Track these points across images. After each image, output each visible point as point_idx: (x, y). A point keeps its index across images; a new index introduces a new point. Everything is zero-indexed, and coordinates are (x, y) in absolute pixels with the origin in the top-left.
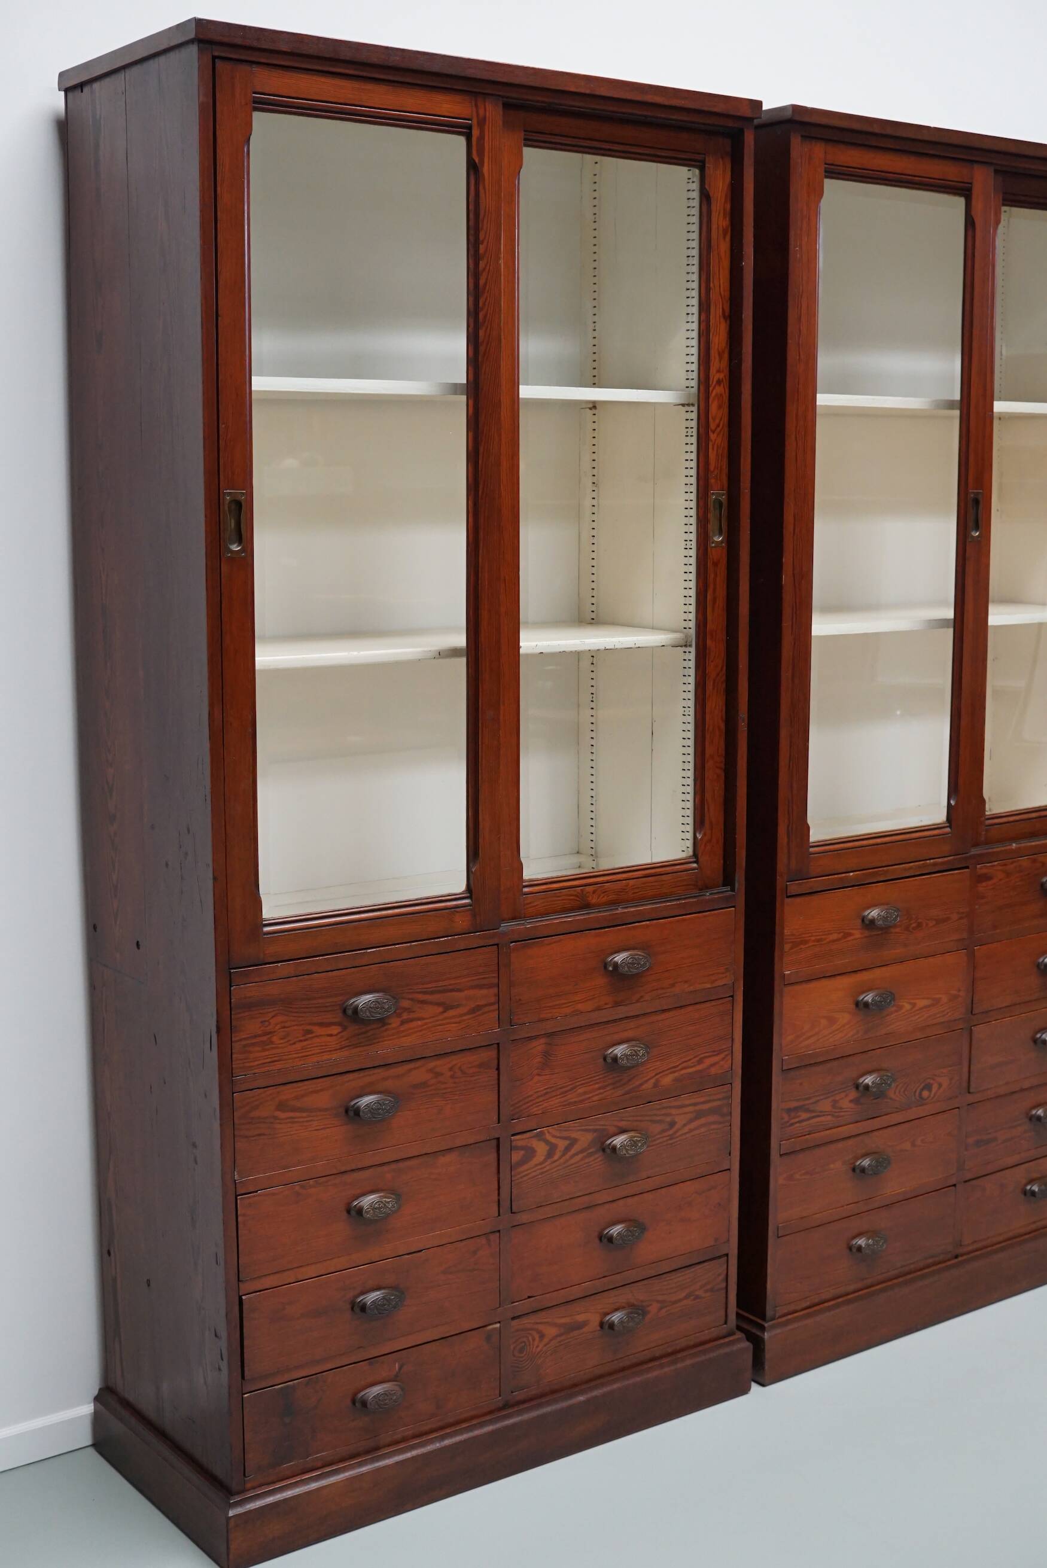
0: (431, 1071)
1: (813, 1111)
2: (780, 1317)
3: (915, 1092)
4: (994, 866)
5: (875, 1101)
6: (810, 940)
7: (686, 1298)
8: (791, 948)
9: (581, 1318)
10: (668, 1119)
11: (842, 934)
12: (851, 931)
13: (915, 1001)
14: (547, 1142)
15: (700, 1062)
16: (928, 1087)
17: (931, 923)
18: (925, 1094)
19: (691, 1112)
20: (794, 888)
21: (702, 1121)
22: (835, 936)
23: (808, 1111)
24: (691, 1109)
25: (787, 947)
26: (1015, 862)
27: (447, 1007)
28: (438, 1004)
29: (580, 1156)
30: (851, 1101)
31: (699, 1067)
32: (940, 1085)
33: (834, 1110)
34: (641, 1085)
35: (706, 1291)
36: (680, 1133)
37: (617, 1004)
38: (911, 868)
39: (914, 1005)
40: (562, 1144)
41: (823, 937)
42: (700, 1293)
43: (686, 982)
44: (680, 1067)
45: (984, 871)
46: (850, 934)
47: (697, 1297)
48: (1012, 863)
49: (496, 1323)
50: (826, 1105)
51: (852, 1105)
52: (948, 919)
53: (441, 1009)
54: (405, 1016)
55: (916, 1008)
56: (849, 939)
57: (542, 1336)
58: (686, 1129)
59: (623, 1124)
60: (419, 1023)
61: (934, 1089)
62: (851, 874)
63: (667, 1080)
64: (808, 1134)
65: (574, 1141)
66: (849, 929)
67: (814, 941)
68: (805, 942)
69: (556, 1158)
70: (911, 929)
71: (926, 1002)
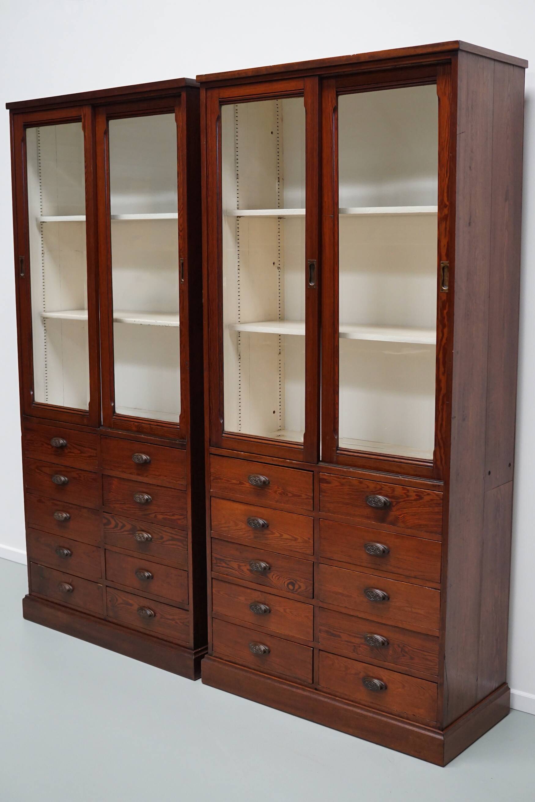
0: (77, 474)
1: (228, 565)
2: (214, 657)
3: (284, 582)
4: (331, 476)
5: (261, 576)
6: (223, 479)
7: (173, 620)
8: (214, 479)
9: (131, 602)
10: (160, 534)
11: (239, 482)
12: (245, 483)
13: (283, 534)
14: (115, 521)
15: (173, 515)
16: (293, 585)
17: (290, 495)
18: (291, 587)
19: (170, 536)
20: (213, 450)
21: (174, 543)
22: (234, 481)
23: (226, 563)
24: (169, 534)
25: (212, 478)
26: (346, 478)
27: (82, 452)
28: (79, 450)
29: (127, 533)
30: (248, 569)
31: (173, 518)
32: (300, 587)
33: (239, 569)
34: (150, 514)
35: (181, 622)
36: (165, 543)
37: (138, 475)
38: (277, 460)
39: (281, 535)
40: (120, 525)
41: (230, 480)
42: (178, 621)
43: (165, 476)
44: (165, 513)
45: (324, 477)
46: (243, 484)
47: (176, 623)
48: (344, 479)
49: (102, 584)
50: (235, 565)
51: (248, 571)
52: (299, 496)
53: (79, 452)
54: (69, 450)
55: (282, 538)
56: (242, 486)
57: (117, 600)
58: (168, 543)
59: (143, 528)
60: (73, 454)
61: (297, 587)
62: (243, 453)
63: (160, 517)
64: (226, 575)
65: (124, 526)
66: (242, 481)
67: (225, 480)
68: (221, 479)
69: (118, 528)
70: (277, 493)
71: (290, 537)
